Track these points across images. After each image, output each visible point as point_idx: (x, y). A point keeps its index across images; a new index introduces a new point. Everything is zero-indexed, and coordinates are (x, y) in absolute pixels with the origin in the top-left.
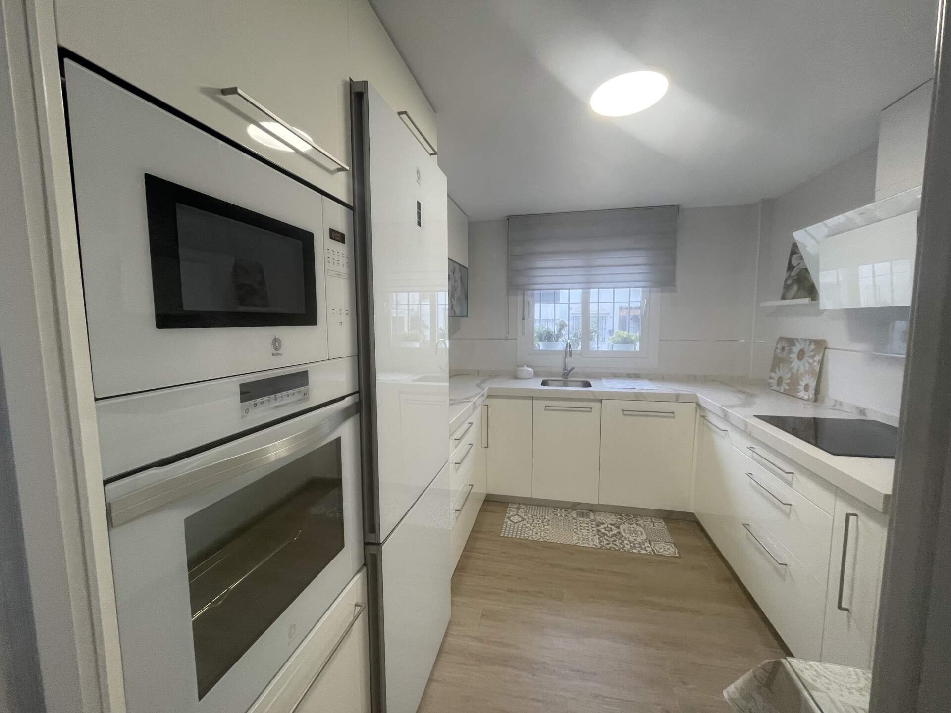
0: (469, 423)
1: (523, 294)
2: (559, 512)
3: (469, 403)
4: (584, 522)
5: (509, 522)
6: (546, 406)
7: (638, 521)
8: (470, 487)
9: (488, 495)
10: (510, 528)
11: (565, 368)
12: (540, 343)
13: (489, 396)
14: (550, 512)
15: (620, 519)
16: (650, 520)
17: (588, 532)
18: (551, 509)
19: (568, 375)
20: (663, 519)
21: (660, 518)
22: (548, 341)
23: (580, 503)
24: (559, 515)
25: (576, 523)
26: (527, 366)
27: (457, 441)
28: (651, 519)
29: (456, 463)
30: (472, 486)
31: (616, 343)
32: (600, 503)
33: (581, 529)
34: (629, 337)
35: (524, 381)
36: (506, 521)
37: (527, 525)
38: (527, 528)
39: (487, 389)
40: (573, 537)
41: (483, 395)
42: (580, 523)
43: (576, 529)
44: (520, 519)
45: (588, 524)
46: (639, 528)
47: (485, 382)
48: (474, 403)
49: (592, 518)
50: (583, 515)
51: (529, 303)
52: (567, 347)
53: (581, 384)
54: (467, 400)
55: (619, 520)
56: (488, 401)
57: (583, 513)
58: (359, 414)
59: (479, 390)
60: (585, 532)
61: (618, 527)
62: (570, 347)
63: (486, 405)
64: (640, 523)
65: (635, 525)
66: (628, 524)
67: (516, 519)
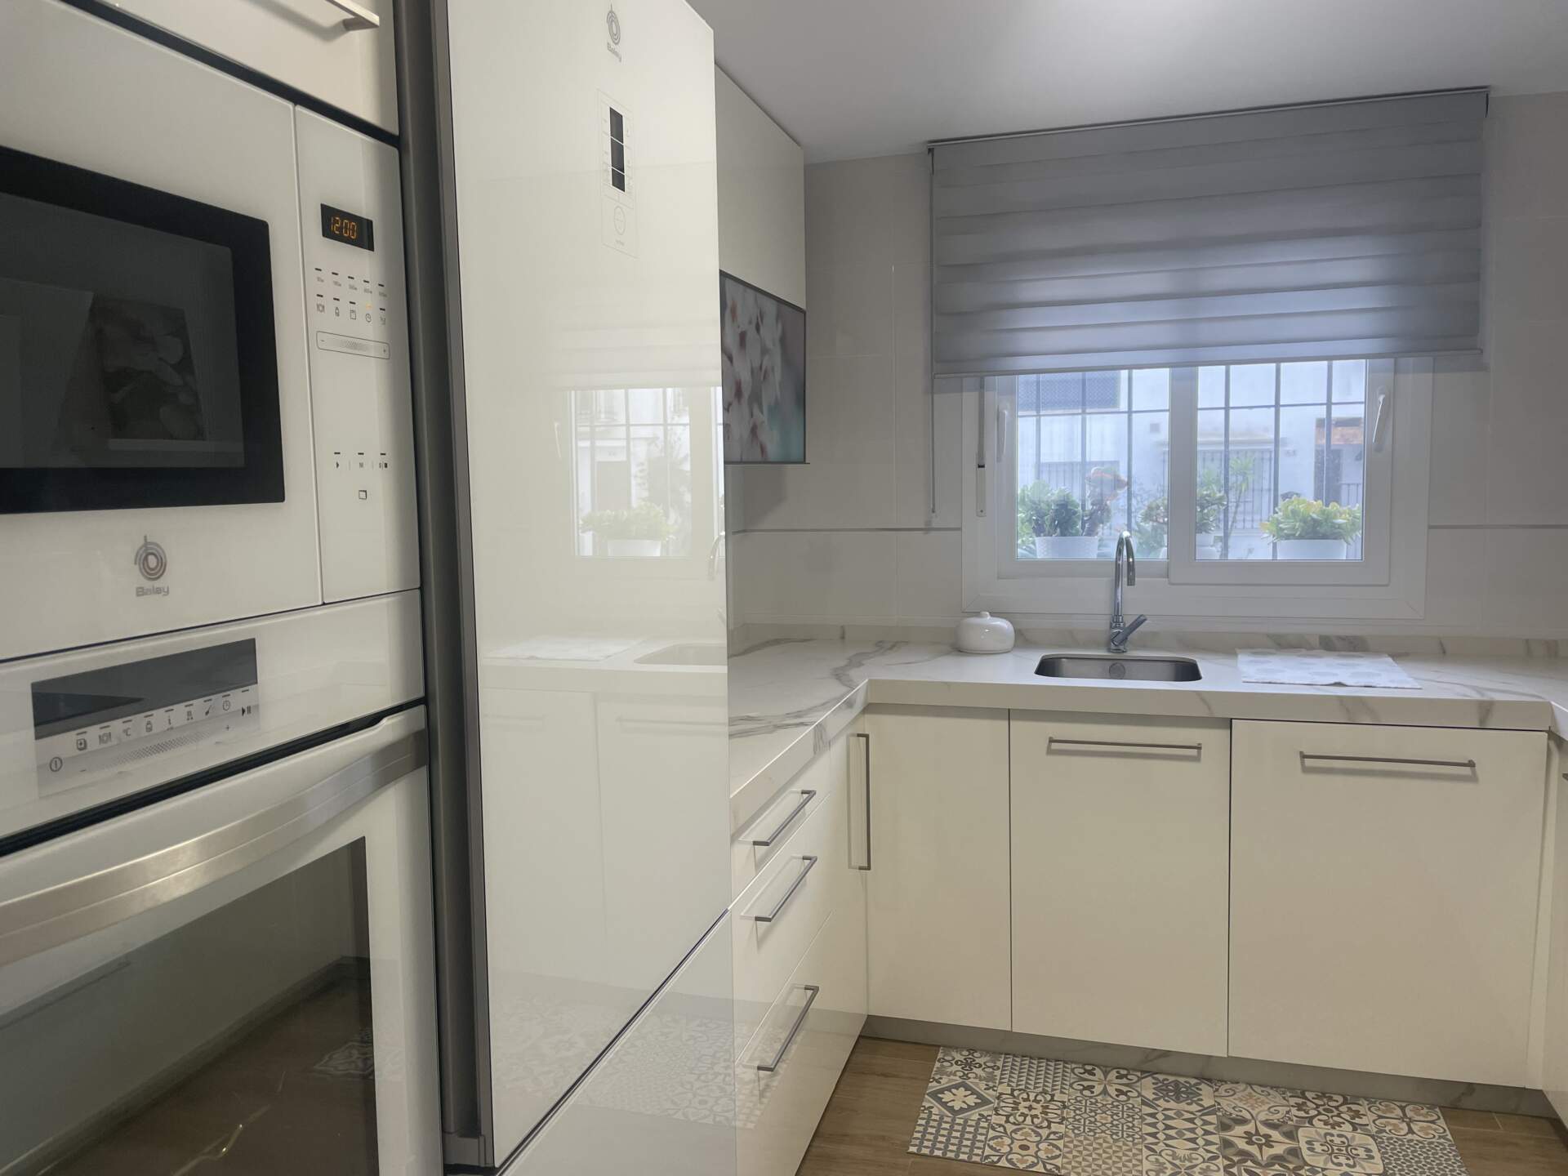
0: (803, 792)
1: (981, 387)
2: (1100, 1082)
3: (801, 728)
4: (1179, 1114)
5: (937, 1110)
6: (1052, 741)
7: (1357, 1114)
8: (810, 993)
9: (871, 1020)
10: (939, 1128)
11: (1116, 618)
12: (1037, 539)
13: (869, 708)
14: (1071, 1078)
15: (1299, 1107)
16: (1399, 1112)
17: (1193, 1146)
18: (1073, 1070)
19: (1125, 639)
20: (1441, 1108)
21: (1432, 1107)
22: (1063, 534)
23: (1166, 1054)
24: (1098, 1089)
25: (1153, 1115)
26: (993, 614)
27: (762, 849)
28: (1403, 1109)
29: (758, 919)
30: (815, 990)
31: (1288, 537)
32: (1232, 1054)
33: (1169, 1137)
34: (1328, 517)
35: (985, 659)
36: (927, 1105)
37: (995, 1119)
38: (994, 1129)
39: (863, 684)
40: (1141, 1161)
41: (849, 704)
42: (1168, 1117)
43: (1154, 1135)
44: (972, 1100)
45: (1191, 1121)
46: (1359, 1138)
47: (860, 664)
48: (820, 729)
49: (1208, 1102)
50: (1178, 1093)
51: (999, 416)
52: (1119, 552)
53: (1168, 669)
54: (797, 719)
55: (1294, 1111)
56: (868, 724)
57: (1177, 1083)
58: (424, 770)
59: (836, 689)
60: (1182, 1147)
61: (1291, 1135)
62: (1130, 553)
63: (859, 735)
64: (1364, 1121)
65: (1348, 1127)
66: (1326, 1123)
67: (959, 1099)
